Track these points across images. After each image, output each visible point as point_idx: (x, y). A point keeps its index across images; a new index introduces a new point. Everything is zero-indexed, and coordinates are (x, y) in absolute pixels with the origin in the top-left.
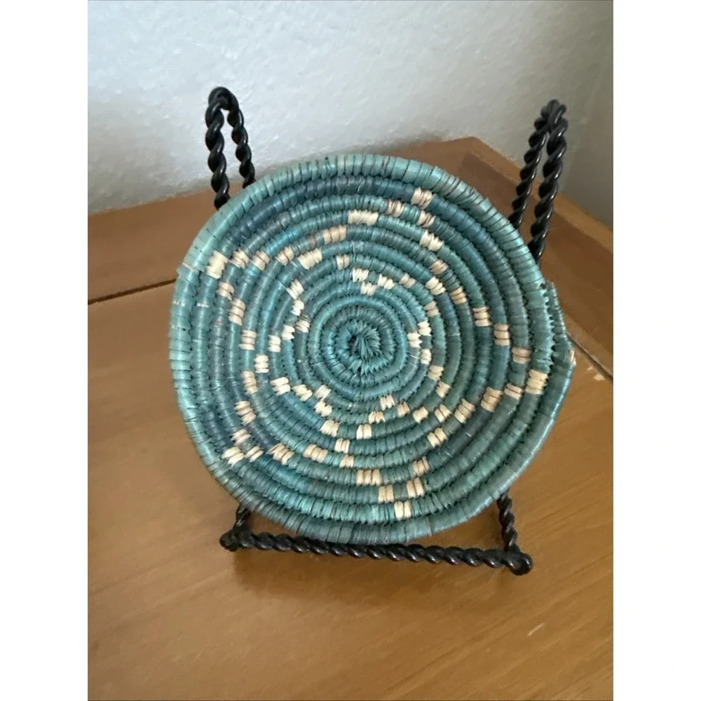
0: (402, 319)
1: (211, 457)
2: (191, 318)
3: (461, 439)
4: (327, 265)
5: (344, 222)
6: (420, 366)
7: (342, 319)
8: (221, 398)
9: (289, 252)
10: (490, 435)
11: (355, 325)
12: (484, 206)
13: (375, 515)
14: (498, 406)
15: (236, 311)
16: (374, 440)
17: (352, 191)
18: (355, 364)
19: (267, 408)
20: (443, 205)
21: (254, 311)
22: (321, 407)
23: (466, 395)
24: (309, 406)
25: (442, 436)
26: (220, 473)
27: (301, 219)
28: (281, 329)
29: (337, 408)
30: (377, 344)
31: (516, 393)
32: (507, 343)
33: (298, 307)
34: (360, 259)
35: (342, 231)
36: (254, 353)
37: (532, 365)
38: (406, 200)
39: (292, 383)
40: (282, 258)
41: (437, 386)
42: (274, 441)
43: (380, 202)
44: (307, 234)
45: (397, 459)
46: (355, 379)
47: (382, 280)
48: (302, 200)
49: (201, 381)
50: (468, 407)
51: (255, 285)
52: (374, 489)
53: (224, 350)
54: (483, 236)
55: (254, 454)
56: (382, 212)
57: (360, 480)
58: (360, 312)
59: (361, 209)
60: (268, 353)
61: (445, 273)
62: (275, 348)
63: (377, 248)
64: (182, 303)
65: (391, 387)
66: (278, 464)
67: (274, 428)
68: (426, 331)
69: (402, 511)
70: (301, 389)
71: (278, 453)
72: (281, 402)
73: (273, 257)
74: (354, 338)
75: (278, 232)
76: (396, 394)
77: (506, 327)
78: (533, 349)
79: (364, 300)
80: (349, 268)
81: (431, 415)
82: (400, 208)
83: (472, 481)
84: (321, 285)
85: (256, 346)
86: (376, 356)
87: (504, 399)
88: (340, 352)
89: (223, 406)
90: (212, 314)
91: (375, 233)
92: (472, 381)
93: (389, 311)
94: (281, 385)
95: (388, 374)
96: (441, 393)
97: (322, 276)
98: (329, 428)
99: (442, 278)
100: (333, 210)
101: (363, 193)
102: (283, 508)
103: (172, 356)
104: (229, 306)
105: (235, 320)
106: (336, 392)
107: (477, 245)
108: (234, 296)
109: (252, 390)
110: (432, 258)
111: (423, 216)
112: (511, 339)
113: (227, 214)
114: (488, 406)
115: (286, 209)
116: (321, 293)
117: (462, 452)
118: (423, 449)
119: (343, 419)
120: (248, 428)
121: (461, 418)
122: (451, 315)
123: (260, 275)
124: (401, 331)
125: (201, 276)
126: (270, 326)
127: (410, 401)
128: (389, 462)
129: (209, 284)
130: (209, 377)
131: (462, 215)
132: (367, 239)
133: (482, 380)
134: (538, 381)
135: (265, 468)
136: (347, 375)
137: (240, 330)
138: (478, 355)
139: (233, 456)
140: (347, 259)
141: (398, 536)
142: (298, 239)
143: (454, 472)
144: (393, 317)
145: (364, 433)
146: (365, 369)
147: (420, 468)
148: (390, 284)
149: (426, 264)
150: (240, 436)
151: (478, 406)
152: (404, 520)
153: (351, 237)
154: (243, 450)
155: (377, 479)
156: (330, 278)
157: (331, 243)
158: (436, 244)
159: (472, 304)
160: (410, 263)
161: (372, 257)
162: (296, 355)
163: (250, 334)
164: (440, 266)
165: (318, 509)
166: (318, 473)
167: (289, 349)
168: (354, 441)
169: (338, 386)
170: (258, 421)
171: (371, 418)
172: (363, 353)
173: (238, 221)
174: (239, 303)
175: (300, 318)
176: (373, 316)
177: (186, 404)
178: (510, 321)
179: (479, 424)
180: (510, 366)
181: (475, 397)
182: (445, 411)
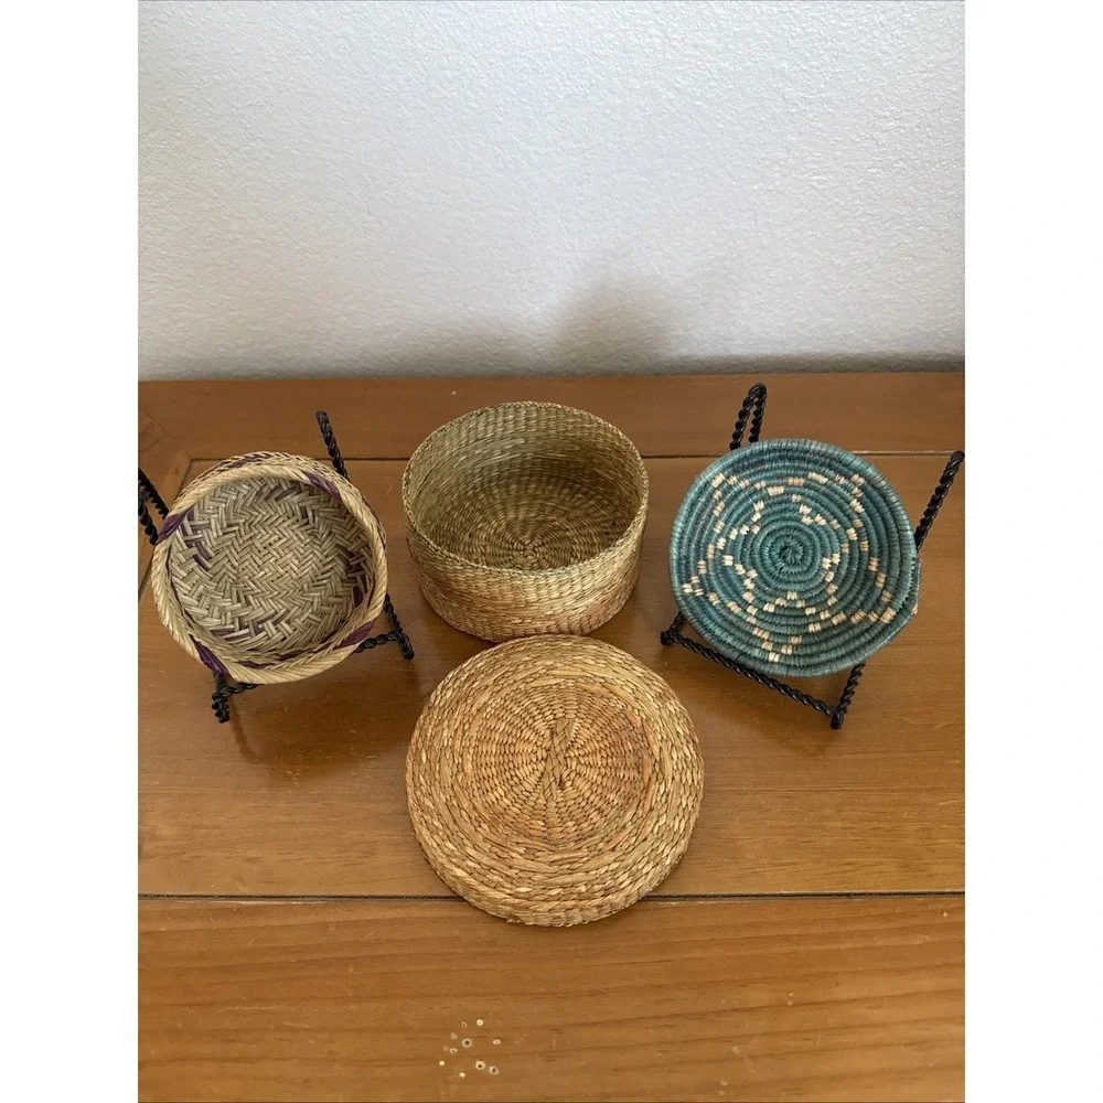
0: (823, 546)
1: (676, 584)
2: (693, 505)
3: (829, 632)
4: (785, 497)
5: (804, 476)
6: (824, 581)
7: (782, 533)
8: (692, 554)
9: (763, 483)
10: (847, 636)
11: (789, 540)
12: (894, 499)
13: (756, 653)
14: (860, 622)
15: (719, 508)
16: (774, 614)
17: (816, 462)
18: (781, 564)
19: (715, 570)
20: (869, 488)
21: (728, 511)
22: (747, 582)
23: (844, 610)
24: (741, 579)
25: (818, 627)
26: (679, 594)
27: (778, 468)
28: (741, 526)
29: (757, 587)
30: (799, 557)
31: (873, 618)
32: (881, 586)
33: (757, 517)
34: (808, 500)
35: (802, 481)
36: (720, 535)
37: (890, 605)
38: (848, 478)
39: (735, 561)
40: (758, 486)
41: (830, 597)
42: (713, 590)
43: (832, 473)
44: (779, 477)
45: (783, 630)
46: (776, 573)
47: (818, 518)
48: (782, 458)
49: (685, 541)
50: (842, 617)
51: (736, 496)
52: (763, 640)
53: (704, 527)
54: (888, 516)
55: (699, 592)
56: (832, 479)
57: (755, 632)
58: (796, 533)
59: (818, 473)
60: (727, 538)
61: (860, 528)
62: (733, 537)
63: (822, 497)
64: (692, 496)
65: (798, 587)
66: (711, 603)
67: (715, 583)
68: (836, 560)
69: (773, 657)
70: (739, 567)
71: (712, 597)
72: (724, 569)
73: (753, 484)
74: (786, 548)
75: (761, 471)
76: (800, 593)
77: (884, 576)
78: (895, 595)
79: (802, 526)
80: (800, 503)
81: (818, 613)
82: (843, 480)
83: (824, 657)
84: (777, 508)
85: (722, 531)
86: (795, 564)
87: (866, 619)
88: (773, 553)
89: (691, 559)
90: (705, 505)
91: (823, 488)
92: (852, 602)
93: (816, 539)
94: (728, 561)
95: (800, 578)
96: (830, 603)
97: (780, 503)
98: (748, 596)
99: (858, 530)
100: (802, 469)
101: (822, 465)
102: (705, 627)
103: (676, 522)
104: (716, 504)
105: (716, 513)
106: (761, 576)
107: (884, 520)
108: (721, 499)
109: (710, 556)
110: (855, 516)
111: (856, 490)
112: (885, 584)
113: (736, 455)
114: (854, 620)
115: (770, 461)
116: (774, 513)
117: (826, 640)
118: (802, 631)
119: (760, 595)
120: (700, 577)
121: (835, 621)
122: (856, 557)
123: (741, 491)
124: (819, 554)
125: (707, 484)
126: (735, 522)
127: (807, 600)
128: (778, 630)
129: (710, 489)
130: (690, 540)
131: (879, 498)
132: (817, 490)
133: (858, 603)
134: (889, 615)
135: (703, 602)
136: (773, 569)
137: (717, 520)
138: (862, 588)
139: (688, 589)
140: (800, 498)
141: (765, 669)
142: (771, 478)
143: (815, 649)
144: (818, 545)
145: (769, 608)
146: (785, 570)
147: (795, 640)
148: (823, 522)
149: (850, 519)
150: (695, 579)
151: (849, 618)
152: (773, 663)
153: (805, 486)
154: (693, 587)
155: (766, 636)
156: (784, 506)
157: (793, 486)
158: (860, 509)
159: (870, 554)
160: (840, 514)
161: (817, 501)
162: (744, 545)
163: (721, 524)
164: (858, 523)
165: (724, 636)
166: (731, 617)
167: (741, 540)
168: (761, 610)
169: (764, 574)
170: (707, 575)
171: (778, 601)
172: (788, 559)
173: (739, 461)
174: (722, 504)
175: (756, 523)
176: (804, 538)
177: (674, 550)
178: (888, 573)
179: (844, 628)
180: (878, 600)
181: (849, 613)
182: (827, 615)
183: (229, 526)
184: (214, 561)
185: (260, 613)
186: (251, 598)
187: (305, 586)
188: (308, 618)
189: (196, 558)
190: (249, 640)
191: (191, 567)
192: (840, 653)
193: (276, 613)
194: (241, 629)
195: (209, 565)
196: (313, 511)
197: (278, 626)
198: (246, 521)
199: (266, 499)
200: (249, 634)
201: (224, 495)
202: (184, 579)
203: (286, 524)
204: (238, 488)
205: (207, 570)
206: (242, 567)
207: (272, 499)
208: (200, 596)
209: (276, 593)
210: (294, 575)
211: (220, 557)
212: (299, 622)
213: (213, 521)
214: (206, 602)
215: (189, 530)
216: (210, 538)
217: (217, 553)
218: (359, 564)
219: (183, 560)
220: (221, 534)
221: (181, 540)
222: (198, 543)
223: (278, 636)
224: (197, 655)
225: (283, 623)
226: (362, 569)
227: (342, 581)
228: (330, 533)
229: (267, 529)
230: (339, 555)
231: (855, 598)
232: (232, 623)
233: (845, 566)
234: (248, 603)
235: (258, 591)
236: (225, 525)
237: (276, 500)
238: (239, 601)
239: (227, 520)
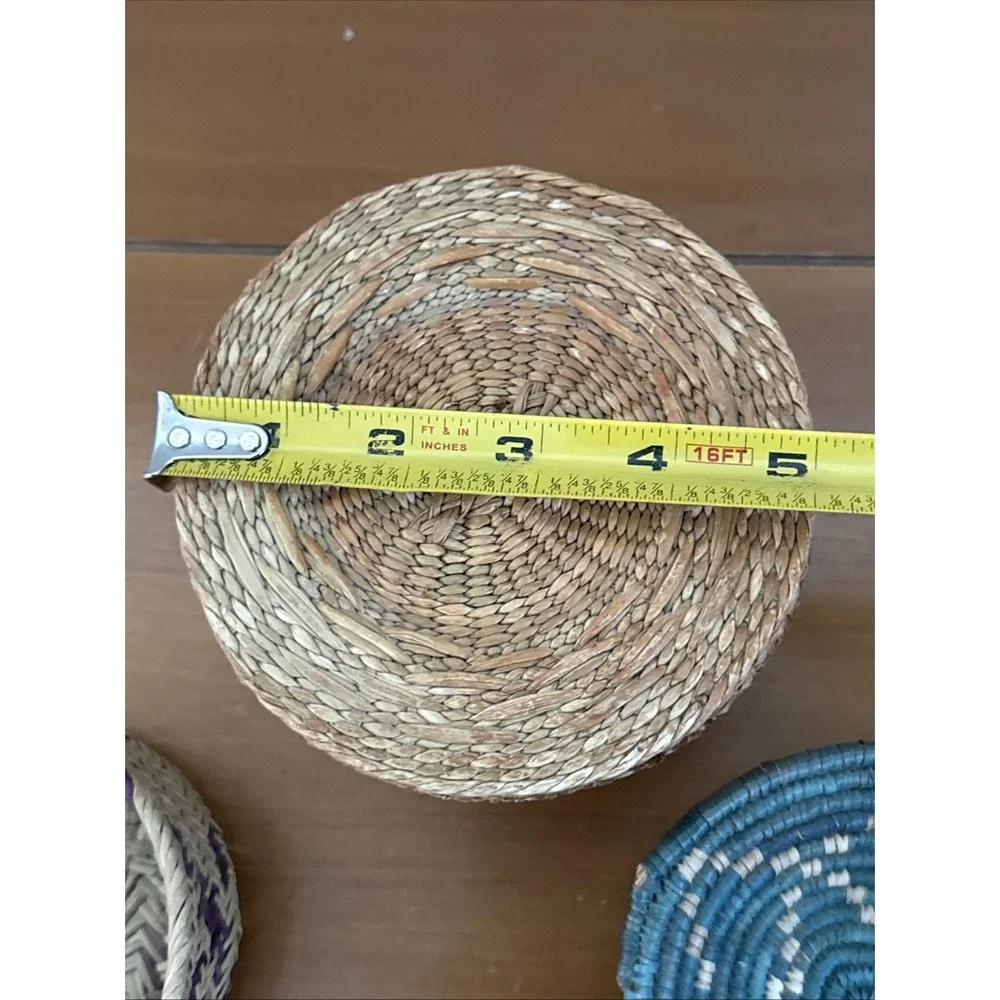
6: (805, 942)
10: (778, 825)
14: (747, 851)
23: (773, 878)
25: (829, 846)
31: (721, 861)
32: (699, 930)
37: (688, 888)
41: (796, 906)
50: (779, 865)
76: (854, 922)
77: (692, 951)
78: (677, 909)
83: (832, 787)
87: (736, 859)
92: (756, 894)
96: (798, 893)
112: (692, 931)
114: (758, 856)
117: (821, 817)
121: (794, 855)
133: (746, 893)
138: (732, 928)
151: (767, 861)
178: (684, 956)
179: (782, 840)
180: (708, 893)
181: (765, 874)
182: (807, 870)
192: (798, 791)
231: (747, 903)
233: (760, 974)
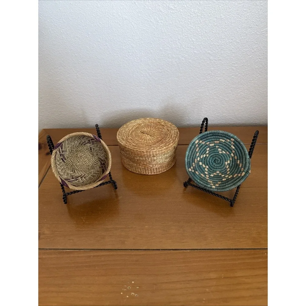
0: (225, 159)
1: (187, 168)
2: (191, 148)
3: (228, 180)
4: (214, 147)
5: (219, 140)
6: (226, 168)
7: (214, 156)
8: (191, 161)
9: (209, 143)
10: (233, 180)
11: (216, 158)
12: (242, 144)
13: (209, 186)
15: (197, 149)
16: (213, 177)
17: (221, 136)
18: (214, 164)
19: (197, 166)
20: (235, 141)
21: (200, 150)
22: (206, 169)
23: (232, 174)
24: (204, 168)
25: (225, 179)
26: (188, 171)
27: (212, 138)
28: (203, 155)
29: (208, 170)
30: (219, 162)
31: (239, 175)
32: (241, 167)
33: (207, 152)
34: (220, 147)
35: (218, 142)
36: (198, 157)
37: (243, 171)
38: (230, 140)
39: (202, 164)
40: (207, 143)
41: (228, 172)
42: (197, 171)
43: (226, 139)
44: (212, 141)
45: (216, 181)
46: (213, 166)
47: (223, 152)
48: (213, 135)
49: (189, 157)
50: (231, 176)
51: (201, 146)
52: (211, 183)
53: (194, 154)
54: (241, 148)
55: (193, 171)
56: (226, 140)
57: (208, 181)
58: (218, 156)
59: (222, 139)
60: (200, 158)
61: (234, 153)
62: (201, 157)
63: (224, 146)
64: (190, 146)
65: (219, 170)
66: (196, 174)
67: (197, 169)
68: (229, 162)
70: (204, 165)
71: (197, 172)
72: (200, 166)
73: (206, 143)
74: (215, 160)
75: (208, 139)
76: (220, 171)
77: (241, 164)
78: (244, 168)
79: (219, 154)
80: (218, 148)
81: (225, 176)
82: (229, 140)
83: (227, 186)
84: (212, 150)
85: (199, 156)
86: (218, 164)
87: (237, 176)
88: (212, 161)
89: (191, 162)
90: (194, 148)
91: (224, 143)
92: (234, 172)
93: (223, 157)
94: (201, 163)
95: (220, 167)
96: (228, 173)
97: (213, 148)
98: (206, 173)
99: (234, 154)
100: (217, 138)
101: (223, 137)
102: (195, 180)
103: (186, 152)
104: (197, 148)
105: (197, 150)
106: (210, 168)
107: (240, 149)
108: (198, 147)
109: (196, 162)
110: (233, 150)
111: (232, 143)
112: (242, 166)
115: (210, 136)
116: (212, 151)
117: (227, 182)
118: (221, 180)
119: (209, 172)
120: (193, 167)
121: (229, 177)
122: (234, 161)
123: (203, 145)
124: (224, 161)
125: (194, 142)
126: (202, 153)
127: (222, 173)
128: (214, 181)
129: (195, 144)
130: (190, 157)
131: (238, 144)
132: (222, 144)
133: (235, 172)
134: (244, 173)
135: (194, 173)
136: (212, 165)
137: (197, 152)
138: (236, 168)
139: (190, 170)
140: (218, 146)
141: (212, 190)
142: (211, 141)
143: (224, 184)
144: (224, 158)
145: (212, 175)
146: (215, 165)
147: (219, 183)
148: (225, 153)
149: (232, 151)
150: (192, 168)
151: (233, 176)
152: (213, 188)
153: (219, 143)
154: (192, 169)
155: (211, 182)
156: (214, 149)
157: (216, 143)
158: (234, 148)
159: (237, 159)
160: (229, 150)
161: (222, 147)
162: (205, 160)
163: (198, 154)
164: (234, 152)
165: (200, 182)
166: (202, 177)
167: (204, 158)
168: (210, 176)
169: (210, 167)
170: (195, 167)
171: (214, 174)
172: (216, 162)
173: (202, 136)
174: (198, 148)
175: (207, 154)
176: (220, 157)
177: (186, 159)
178: (242, 163)
179: (232, 179)
180: (240, 171)
181: (233, 175)
182: (227, 176)
183: (71, 151)
184: (67, 160)
185: (77, 175)
186: (75, 170)
187: (90, 168)
188: (90, 177)
189: (62, 159)
190: (74, 182)
191: (60, 161)
192: (231, 185)
193: (82, 175)
194: (72, 179)
195: (65, 161)
196: (93, 148)
197: (82, 179)
198: (76, 150)
199: (81, 145)
200: (74, 180)
201: (71, 143)
202: (58, 165)
203: (86, 151)
204: (75, 142)
205: (65, 162)
206: (74, 161)
207: (83, 145)
208: (62, 169)
209: (82, 169)
210: (87, 165)
211: (69, 159)
212: (87, 178)
213: (67, 150)
214: (64, 171)
215: (61, 152)
216: (66, 154)
217: (68, 158)
218: (104, 163)
219: (59, 160)
220: (69, 153)
221: (59, 154)
222: (63, 155)
223: (82, 181)
224: (61, 181)
225: (83, 178)
226: (105, 164)
227: (100, 167)
228: (97, 154)
229: (81, 152)
230: (99, 160)
231: (234, 171)
232: (70, 177)
233: (231, 163)
234: (75, 172)
235: (77, 168)
236: (70, 151)
237: (84, 145)
238: (72, 171)
239: (71, 150)
